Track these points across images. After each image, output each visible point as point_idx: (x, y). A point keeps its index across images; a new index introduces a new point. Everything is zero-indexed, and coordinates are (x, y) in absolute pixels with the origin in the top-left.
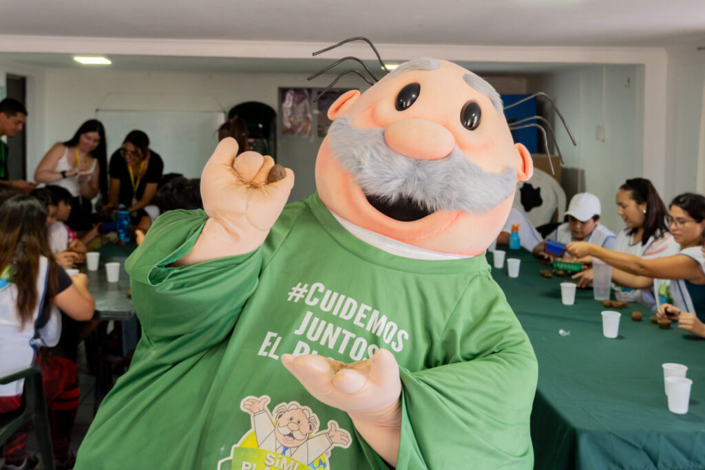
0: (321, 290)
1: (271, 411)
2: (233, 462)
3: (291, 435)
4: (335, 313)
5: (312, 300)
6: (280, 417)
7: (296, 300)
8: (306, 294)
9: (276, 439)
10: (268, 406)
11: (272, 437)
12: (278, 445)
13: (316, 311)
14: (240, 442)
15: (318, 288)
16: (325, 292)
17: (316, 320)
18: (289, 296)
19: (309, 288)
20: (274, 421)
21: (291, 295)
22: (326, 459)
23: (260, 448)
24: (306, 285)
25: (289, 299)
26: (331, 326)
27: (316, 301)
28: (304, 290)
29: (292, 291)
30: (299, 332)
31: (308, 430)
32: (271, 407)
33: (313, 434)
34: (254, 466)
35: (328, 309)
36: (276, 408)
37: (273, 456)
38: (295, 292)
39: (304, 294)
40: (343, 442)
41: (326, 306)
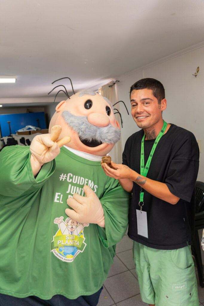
0: (72, 176)
1: (65, 221)
2: (54, 242)
3: (72, 228)
4: (78, 183)
5: (69, 180)
6: (68, 223)
7: (63, 180)
8: (66, 178)
9: (68, 230)
10: (63, 220)
11: (67, 230)
12: (70, 232)
13: (72, 183)
14: (56, 234)
15: (70, 175)
16: (73, 176)
17: (73, 187)
18: (60, 179)
19: (67, 175)
20: (66, 224)
21: (61, 178)
22: (82, 232)
23: (63, 234)
24: (65, 175)
25: (61, 180)
26: (78, 188)
27: (71, 180)
28: (65, 176)
29: (61, 177)
30: (68, 192)
31: (76, 224)
32: (64, 220)
33: (78, 225)
34: (62, 242)
35: (76, 182)
36: (66, 220)
37: (69, 236)
38: (62, 177)
39: (65, 177)
40: (86, 225)
41: (75, 181)
